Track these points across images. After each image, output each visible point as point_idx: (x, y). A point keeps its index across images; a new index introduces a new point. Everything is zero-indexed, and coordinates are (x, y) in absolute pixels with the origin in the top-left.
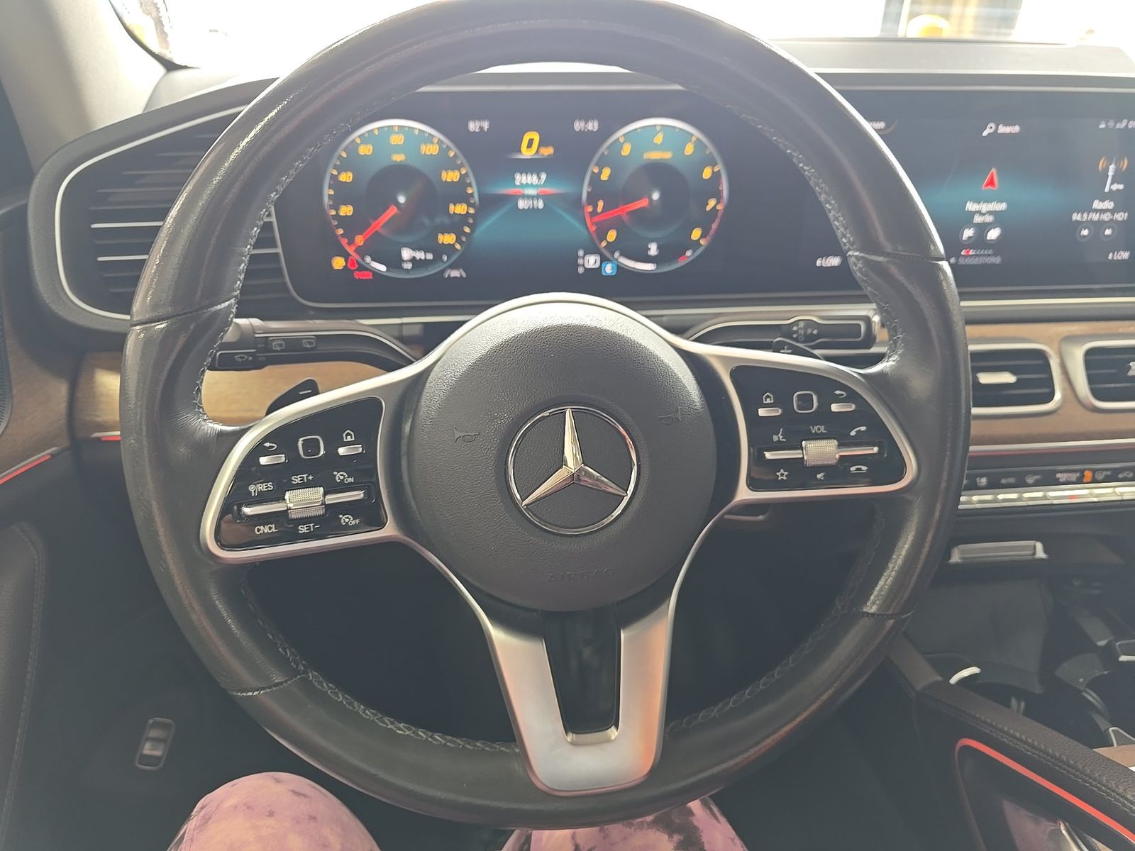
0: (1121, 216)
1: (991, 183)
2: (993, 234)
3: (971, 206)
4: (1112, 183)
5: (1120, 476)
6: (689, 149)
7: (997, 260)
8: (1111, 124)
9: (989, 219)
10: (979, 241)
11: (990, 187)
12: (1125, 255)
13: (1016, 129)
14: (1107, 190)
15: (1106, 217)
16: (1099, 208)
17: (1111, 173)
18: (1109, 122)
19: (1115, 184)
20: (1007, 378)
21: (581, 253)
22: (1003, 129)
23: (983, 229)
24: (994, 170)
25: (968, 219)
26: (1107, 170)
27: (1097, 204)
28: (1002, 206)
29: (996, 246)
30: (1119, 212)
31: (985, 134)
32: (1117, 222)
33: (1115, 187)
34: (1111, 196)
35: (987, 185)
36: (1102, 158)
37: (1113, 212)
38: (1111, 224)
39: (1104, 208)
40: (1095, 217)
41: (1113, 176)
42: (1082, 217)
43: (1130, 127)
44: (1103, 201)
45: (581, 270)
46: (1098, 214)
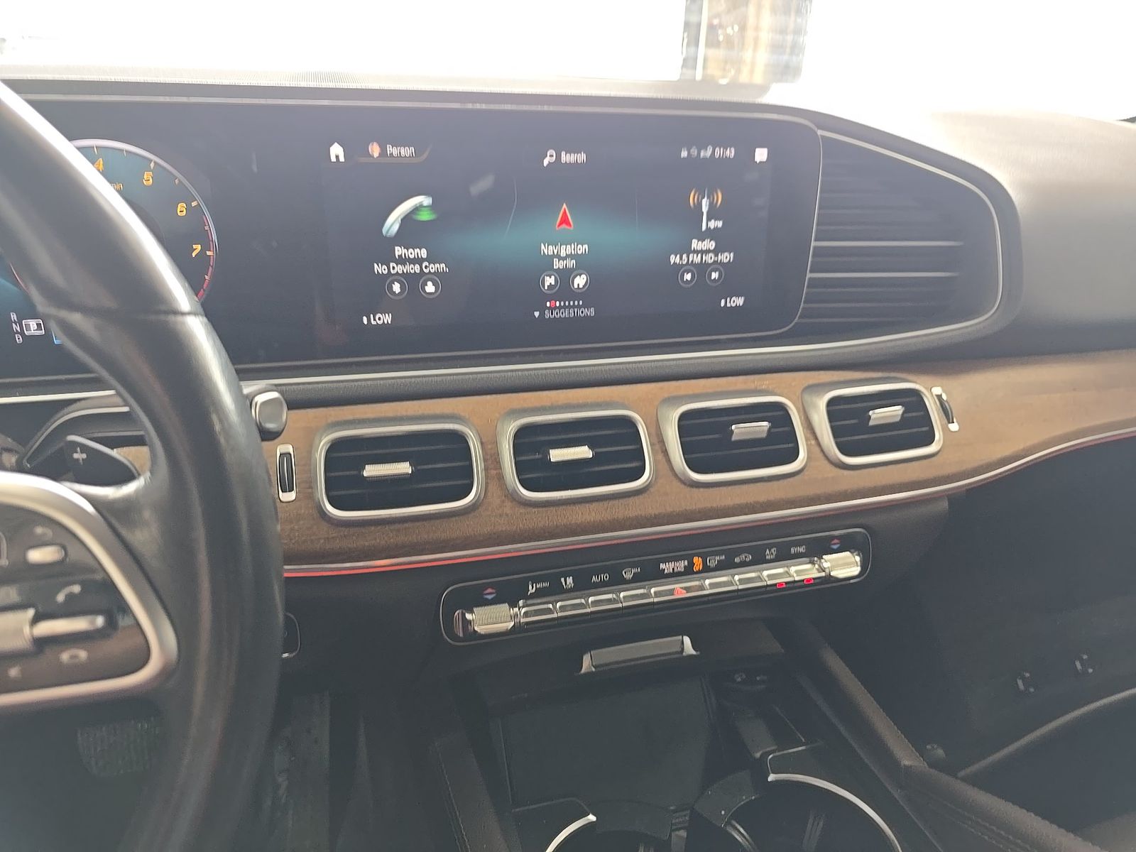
0: (726, 257)
1: (565, 221)
2: (580, 281)
3: (547, 250)
4: (709, 219)
5: (737, 560)
6: (148, 179)
7: (591, 312)
8: (694, 152)
9: (571, 263)
10: (564, 289)
11: (564, 226)
12: (740, 301)
13: (582, 157)
14: (704, 228)
15: (709, 258)
16: (699, 248)
17: (705, 209)
18: (691, 148)
19: (713, 221)
20: (584, 452)
21: (14, 317)
22: (566, 158)
23: (565, 276)
24: (565, 206)
25: (546, 265)
26: (700, 204)
27: (695, 244)
28: (583, 249)
29: (585, 296)
30: (724, 252)
31: (546, 162)
32: (721, 263)
33: (712, 224)
34: (710, 234)
35: (561, 224)
36: (691, 191)
37: (716, 252)
38: (717, 265)
39: (704, 249)
40: (697, 259)
41: (708, 213)
42: (681, 258)
43: (717, 156)
44: (703, 240)
45: (19, 339)
46: (699, 255)
